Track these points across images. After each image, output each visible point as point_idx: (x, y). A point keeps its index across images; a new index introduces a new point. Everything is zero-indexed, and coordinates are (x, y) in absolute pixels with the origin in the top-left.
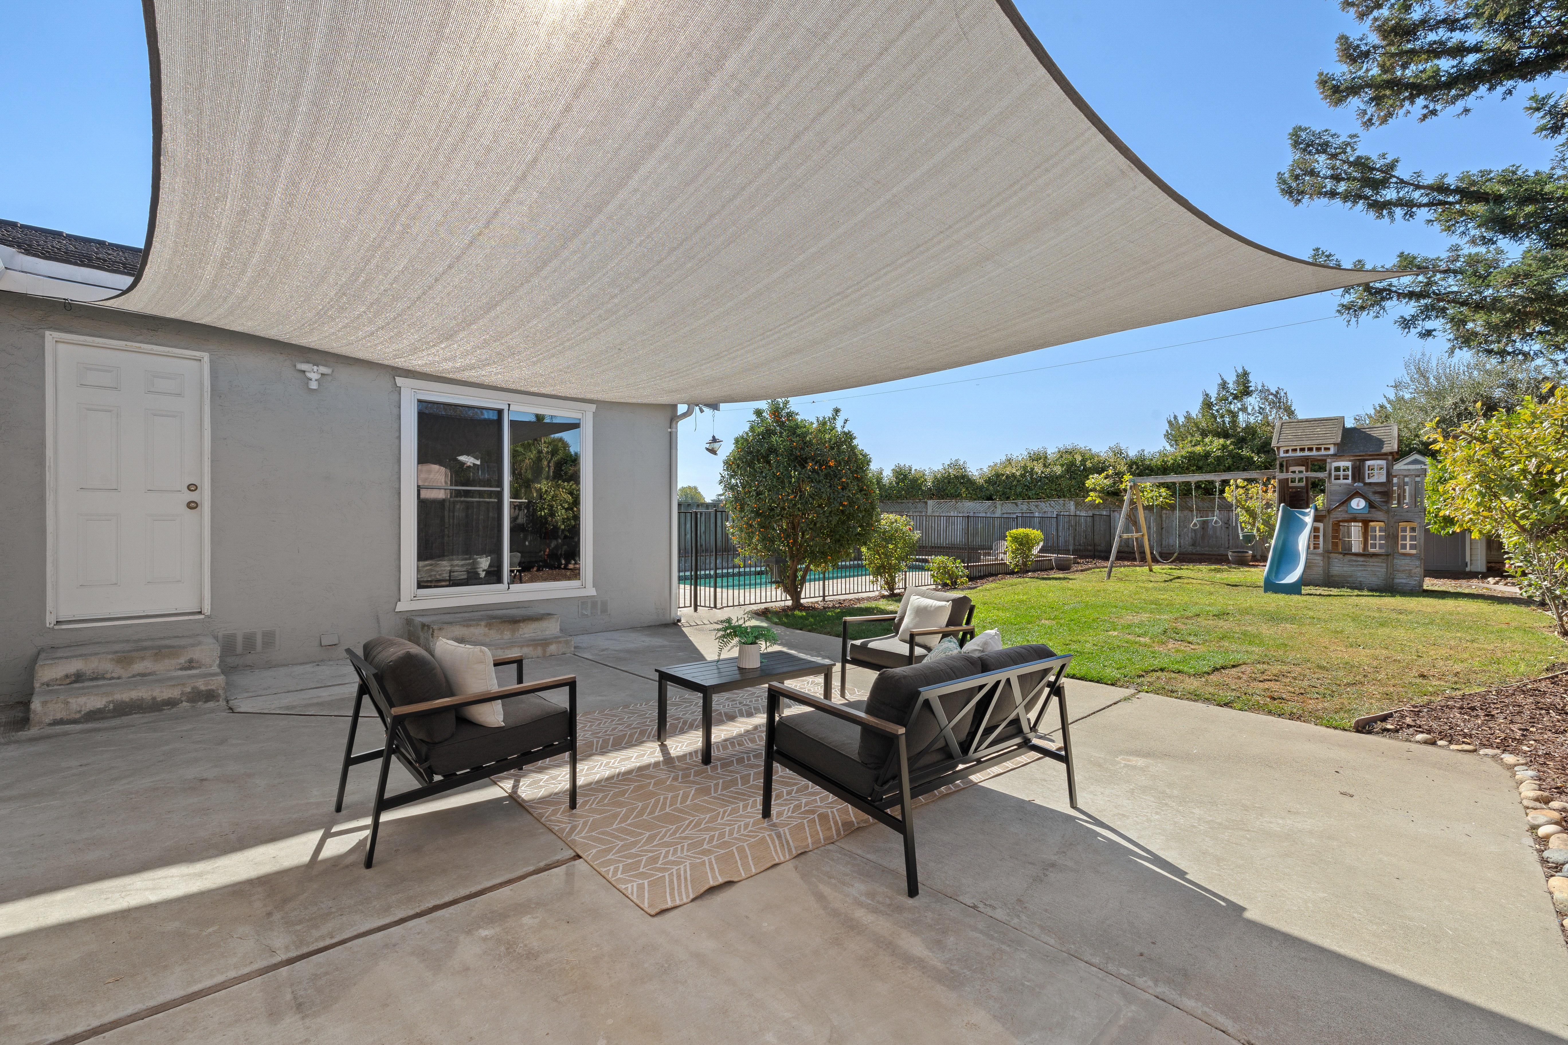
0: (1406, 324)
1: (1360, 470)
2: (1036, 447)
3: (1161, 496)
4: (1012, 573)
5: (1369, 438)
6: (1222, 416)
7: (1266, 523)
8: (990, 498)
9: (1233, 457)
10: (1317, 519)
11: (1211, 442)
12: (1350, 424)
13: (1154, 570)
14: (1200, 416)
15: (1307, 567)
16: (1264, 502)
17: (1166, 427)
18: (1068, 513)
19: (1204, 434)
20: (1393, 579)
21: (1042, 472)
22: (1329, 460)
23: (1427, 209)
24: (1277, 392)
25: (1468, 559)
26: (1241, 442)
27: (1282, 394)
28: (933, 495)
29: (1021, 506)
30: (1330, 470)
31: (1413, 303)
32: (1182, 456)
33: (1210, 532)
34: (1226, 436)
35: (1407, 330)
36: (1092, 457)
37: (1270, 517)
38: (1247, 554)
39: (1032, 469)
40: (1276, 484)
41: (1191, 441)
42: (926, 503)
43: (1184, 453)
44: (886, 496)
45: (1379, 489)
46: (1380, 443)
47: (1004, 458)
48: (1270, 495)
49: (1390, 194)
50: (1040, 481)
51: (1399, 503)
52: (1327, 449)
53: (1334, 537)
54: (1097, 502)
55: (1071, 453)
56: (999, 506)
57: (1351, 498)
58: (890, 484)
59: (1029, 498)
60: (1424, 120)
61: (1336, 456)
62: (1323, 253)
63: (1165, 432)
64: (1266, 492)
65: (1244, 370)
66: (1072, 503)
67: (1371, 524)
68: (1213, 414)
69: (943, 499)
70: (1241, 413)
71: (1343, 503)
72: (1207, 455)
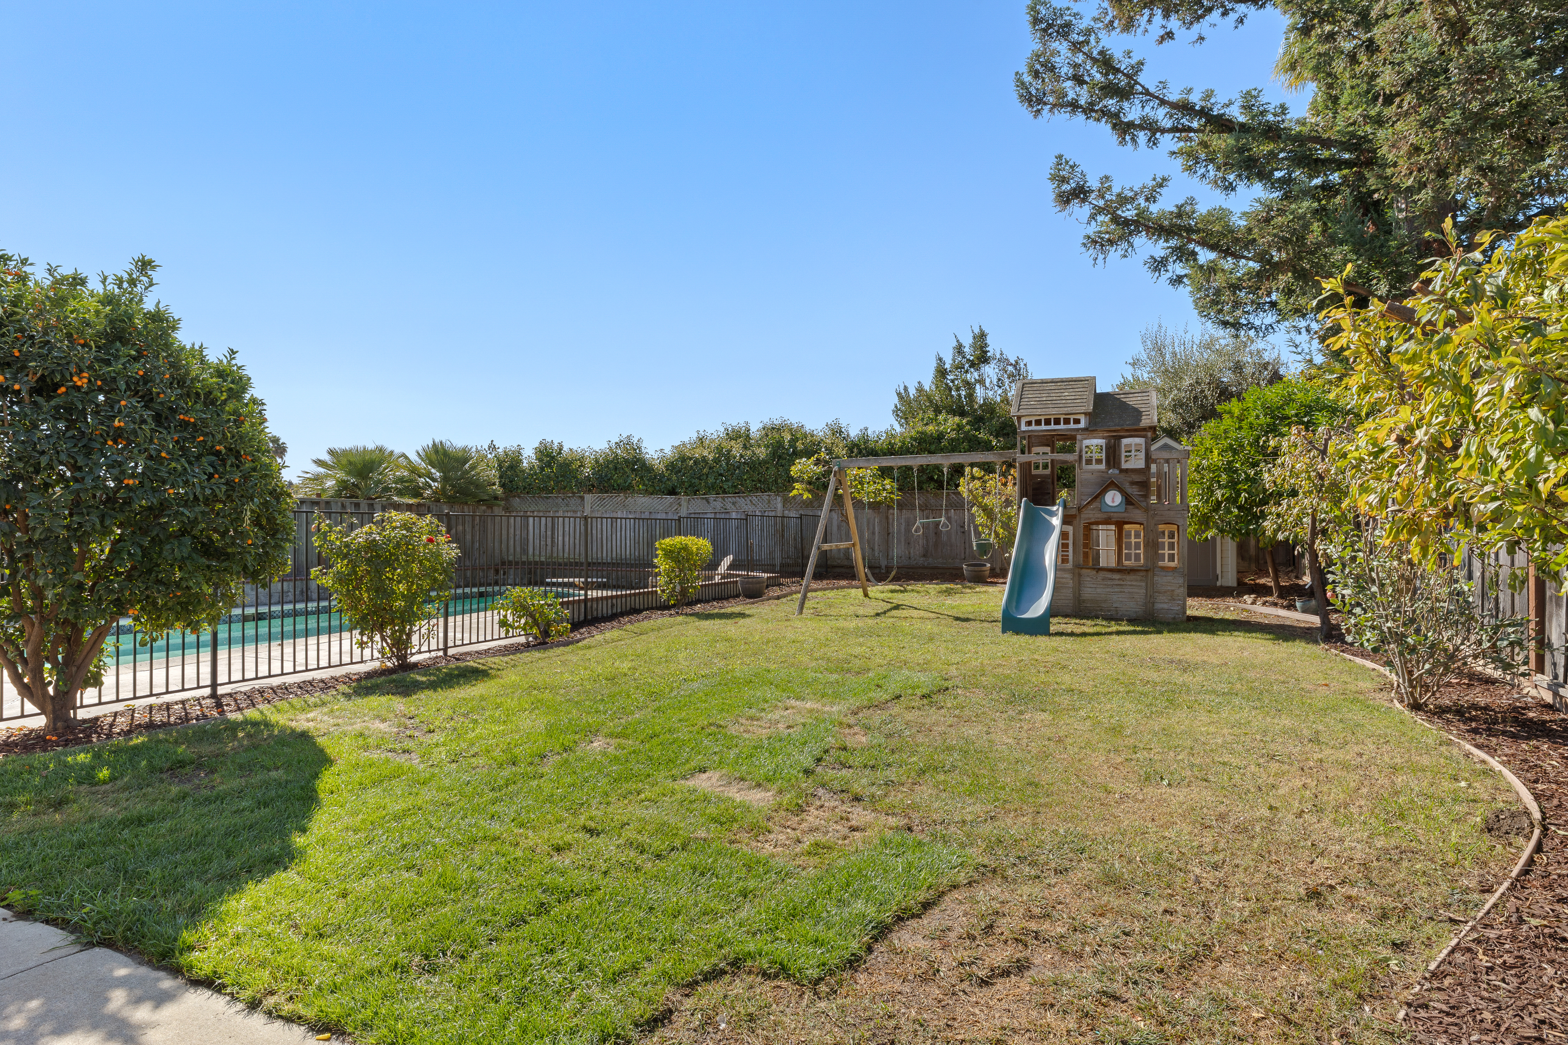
0: (1158, 265)
1: (1115, 451)
2: (736, 421)
3: (884, 489)
4: (665, 607)
5: (1124, 406)
6: (958, 389)
7: (1006, 526)
8: (672, 492)
9: (970, 441)
10: (1066, 520)
11: (945, 420)
12: (1102, 388)
13: (871, 594)
14: (933, 387)
15: (1055, 589)
16: (1003, 498)
17: (896, 400)
18: (773, 514)
19: (938, 411)
20: (1153, 603)
21: (741, 456)
22: (1079, 437)
23: (1171, 135)
24: (1017, 362)
25: (1219, 571)
26: (978, 421)
27: (1022, 366)
28: (593, 486)
29: (713, 504)
30: (1081, 451)
31: (1161, 243)
32: (911, 438)
33: (944, 538)
34: (962, 414)
35: (1157, 274)
36: (805, 436)
37: (1010, 518)
38: (984, 568)
39: (729, 451)
40: (1016, 475)
41: (923, 419)
42: (582, 498)
43: (913, 433)
44: (525, 488)
45: (1137, 478)
46: (1137, 414)
47: (694, 436)
48: (1010, 487)
49: (1133, 112)
50: (738, 467)
51: (1159, 497)
52: (1077, 421)
53: (1086, 546)
54: (805, 497)
55: (779, 429)
56: (684, 504)
57: (1104, 491)
58: (531, 469)
59: (725, 492)
60: (1161, 42)
61: (1089, 431)
62: (1067, 162)
63: (893, 407)
64: (1005, 485)
65: (981, 330)
66: (779, 499)
67: (1126, 527)
68: (947, 384)
69: (606, 492)
70: (978, 386)
71: (1096, 497)
72: (940, 436)
